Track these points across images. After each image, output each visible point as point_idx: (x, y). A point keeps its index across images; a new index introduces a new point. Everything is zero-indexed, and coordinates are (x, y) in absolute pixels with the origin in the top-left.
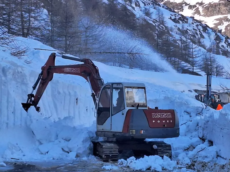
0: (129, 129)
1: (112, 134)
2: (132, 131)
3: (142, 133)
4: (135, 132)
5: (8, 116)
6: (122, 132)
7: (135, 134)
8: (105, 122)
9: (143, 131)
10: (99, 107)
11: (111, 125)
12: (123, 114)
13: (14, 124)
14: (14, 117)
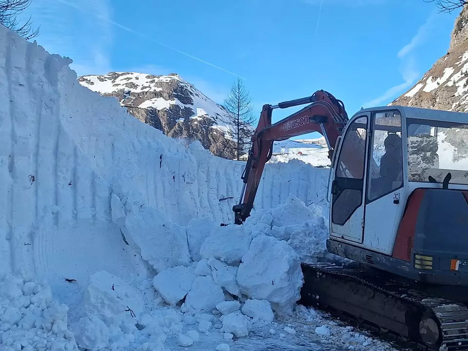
0: (413, 251)
1: (365, 254)
2: (421, 260)
3: (457, 269)
4: (431, 263)
5: (56, 193)
6: (391, 256)
7: (431, 268)
8: (349, 218)
9: (458, 262)
10: (339, 176)
11: (363, 227)
12: (396, 202)
13: (75, 216)
14: (75, 197)
